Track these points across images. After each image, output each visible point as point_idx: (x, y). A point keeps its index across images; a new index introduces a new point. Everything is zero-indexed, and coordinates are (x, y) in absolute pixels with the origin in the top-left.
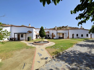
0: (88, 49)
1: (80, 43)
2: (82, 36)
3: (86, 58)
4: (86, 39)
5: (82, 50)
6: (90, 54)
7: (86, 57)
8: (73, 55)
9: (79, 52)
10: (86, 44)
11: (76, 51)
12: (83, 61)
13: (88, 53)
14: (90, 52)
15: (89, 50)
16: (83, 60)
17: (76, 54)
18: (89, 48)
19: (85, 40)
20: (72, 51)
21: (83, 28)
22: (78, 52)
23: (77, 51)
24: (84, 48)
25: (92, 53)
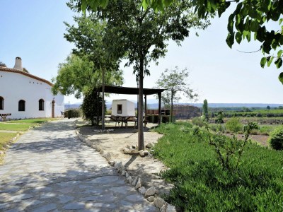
0: (69, 157)
1: (22, 137)
2: (22, 106)
3: (84, 190)
4: (40, 122)
5: (50, 163)
6: (86, 171)
7: (81, 187)
8: (28, 204)
9: (43, 176)
10: (48, 138)
11: (30, 175)
12: (84, 206)
13: (77, 168)
14: (81, 164)
15: (75, 159)
16: (82, 203)
17: (41, 191)
18: (68, 150)
19: (37, 126)
20: (11, 187)
21: (24, 69)
22: (40, 179)
23: (35, 176)
24: (54, 156)
25: (86, 164)
